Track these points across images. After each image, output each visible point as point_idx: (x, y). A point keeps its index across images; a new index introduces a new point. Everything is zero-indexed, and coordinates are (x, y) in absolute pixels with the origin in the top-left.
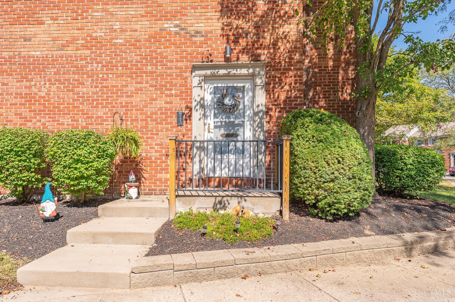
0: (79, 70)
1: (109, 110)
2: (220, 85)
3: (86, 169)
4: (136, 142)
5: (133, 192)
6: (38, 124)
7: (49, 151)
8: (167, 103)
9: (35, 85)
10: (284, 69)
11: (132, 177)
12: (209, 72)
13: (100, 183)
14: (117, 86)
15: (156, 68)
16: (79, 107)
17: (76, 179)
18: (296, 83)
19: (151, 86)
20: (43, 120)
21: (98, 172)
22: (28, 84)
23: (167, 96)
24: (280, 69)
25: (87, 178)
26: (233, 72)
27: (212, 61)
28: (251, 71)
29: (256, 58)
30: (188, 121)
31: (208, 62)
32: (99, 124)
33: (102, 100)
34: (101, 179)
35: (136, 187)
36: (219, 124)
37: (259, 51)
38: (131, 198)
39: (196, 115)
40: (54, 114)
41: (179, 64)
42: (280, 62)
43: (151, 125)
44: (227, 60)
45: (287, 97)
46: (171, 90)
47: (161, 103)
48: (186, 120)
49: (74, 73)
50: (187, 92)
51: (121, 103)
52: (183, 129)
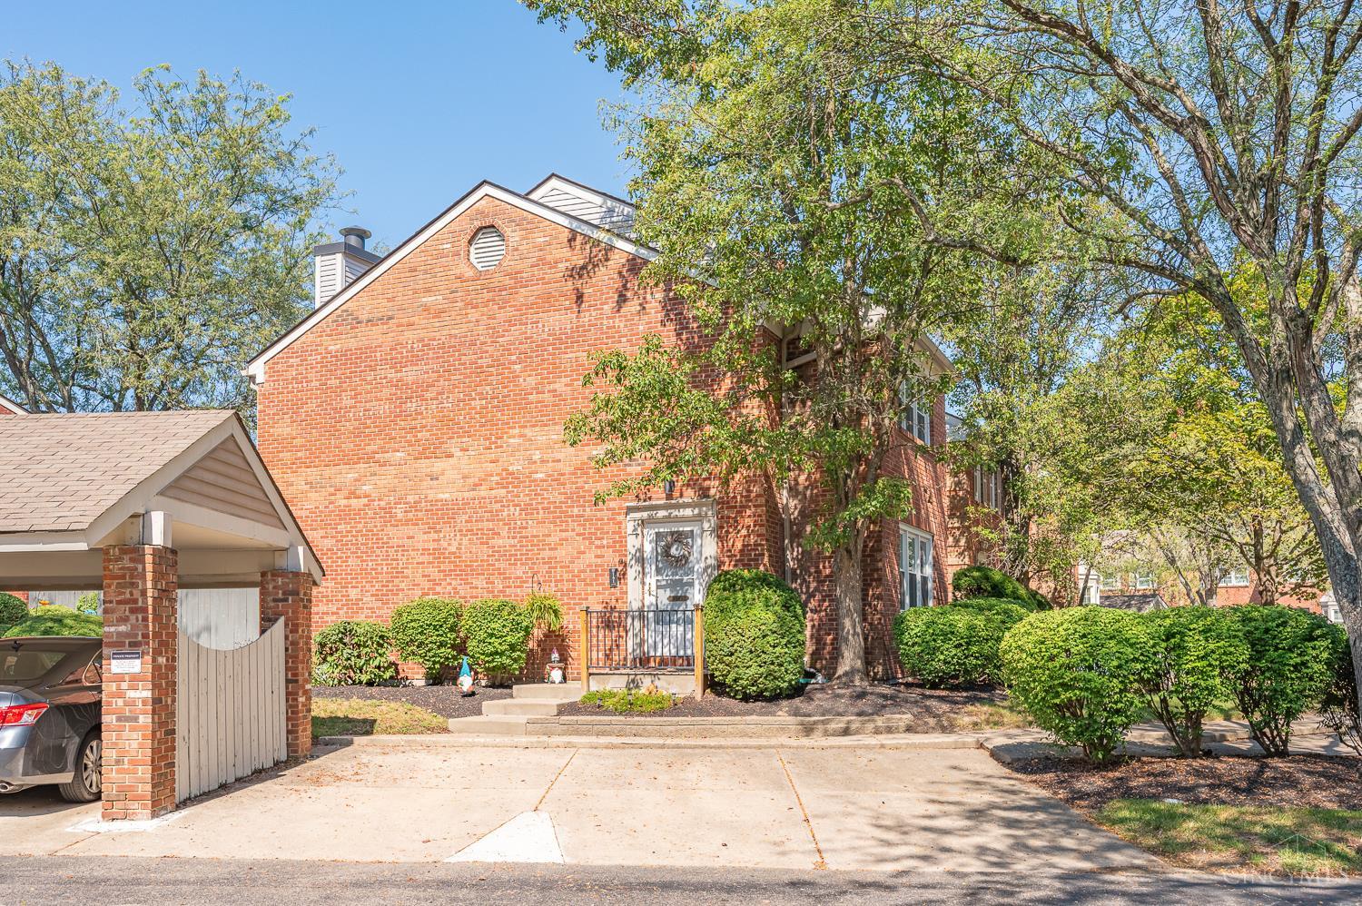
0: (494, 517)
1: (530, 568)
2: (662, 530)
3: (500, 644)
4: (556, 612)
5: (556, 675)
6: (449, 588)
7: (466, 623)
8: (597, 557)
9: (445, 536)
10: (741, 507)
11: (555, 656)
12: (645, 515)
13: (515, 660)
14: (538, 536)
15: (584, 511)
16: (494, 565)
17: (491, 654)
18: (755, 526)
19: (578, 535)
20: (454, 583)
21: (513, 647)
22: (436, 536)
23: (597, 547)
24: (736, 507)
25: (501, 654)
26: (676, 512)
27: (650, 498)
28: (696, 511)
29: (704, 493)
30: (623, 581)
31: (645, 501)
32: (518, 587)
33: (521, 555)
34: (515, 655)
35: (560, 668)
36: (664, 583)
37: (707, 483)
38: (553, 682)
39: (631, 573)
40: (466, 575)
41: (611, 504)
42: (735, 497)
43: (579, 587)
44: (669, 497)
45: (743, 545)
46: (603, 538)
47: (590, 557)
49: (487, 520)
50: (622, 541)
51: (543, 559)
52: (617, 591)
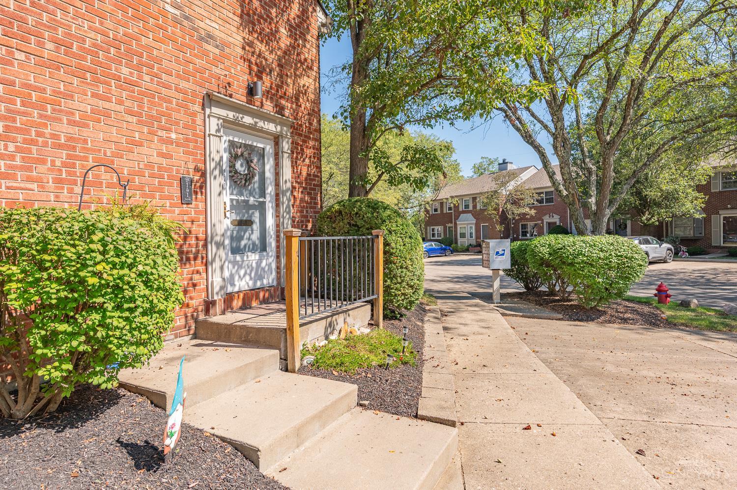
2: (236, 140)
8: (161, 155)
10: (305, 136)
12: (231, 115)
14: (42, 90)
15: (140, 77)
23: (162, 140)
24: (302, 135)
26: (261, 124)
27: (231, 96)
29: (280, 110)
30: (199, 196)
31: (226, 95)
36: (234, 203)
37: (283, 102)
39: (214, 185)
41: (183, 84)
42: (301, 125)
44: (250, 101)
45: (308, 174)
46: (169, 130)
47: (150, 153)
48: (196, 193)
50: (196, 141)
51: (54, 136)
52: (191, 210)
